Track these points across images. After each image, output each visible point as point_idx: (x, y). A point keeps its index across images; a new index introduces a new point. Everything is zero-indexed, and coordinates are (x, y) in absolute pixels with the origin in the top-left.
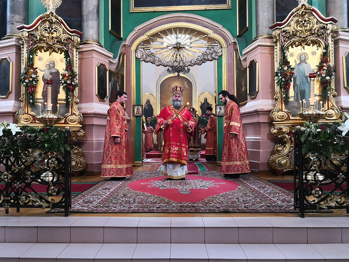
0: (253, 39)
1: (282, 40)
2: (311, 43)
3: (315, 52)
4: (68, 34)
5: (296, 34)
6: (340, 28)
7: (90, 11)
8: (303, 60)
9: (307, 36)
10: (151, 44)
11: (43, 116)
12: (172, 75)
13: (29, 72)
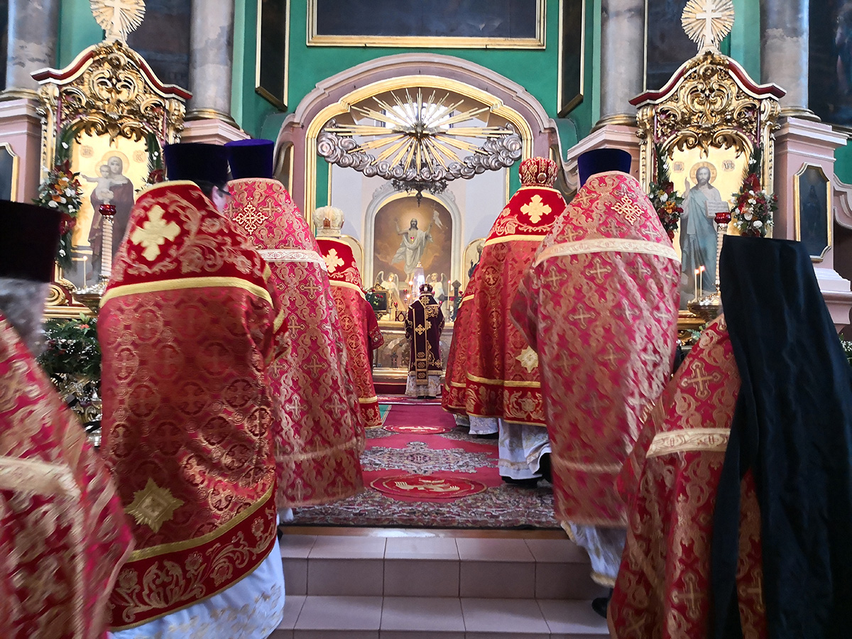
0: (594, 126)
1: (657, 131)
2: (723, 142)
3: (732, 164)
4: (156, 94)
5: (690, 119)
6: (790, 108)
7: (210, 41)
8: (703, 180)
9: (714, 126)
10: (355, 124)
11: (91, 289)
12: (404, 194)
13: (58, 184)
